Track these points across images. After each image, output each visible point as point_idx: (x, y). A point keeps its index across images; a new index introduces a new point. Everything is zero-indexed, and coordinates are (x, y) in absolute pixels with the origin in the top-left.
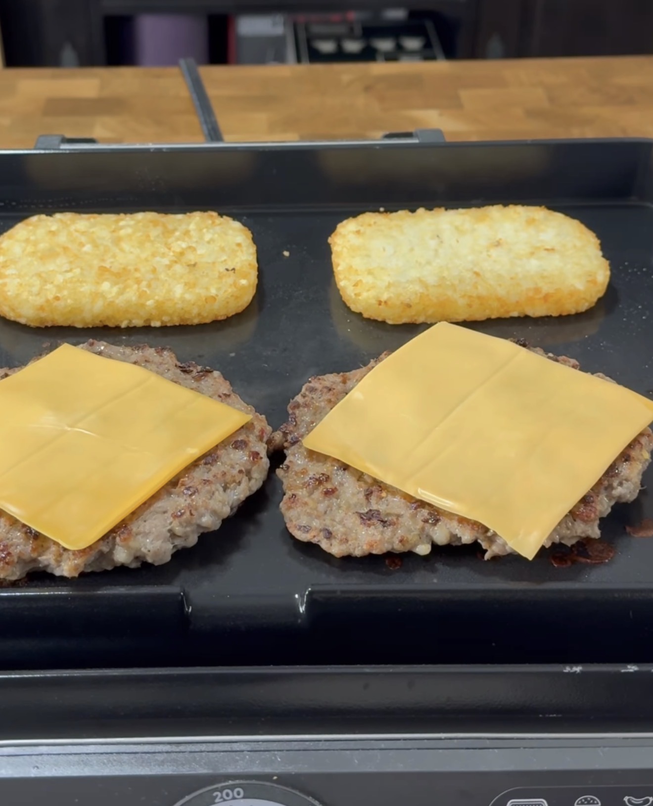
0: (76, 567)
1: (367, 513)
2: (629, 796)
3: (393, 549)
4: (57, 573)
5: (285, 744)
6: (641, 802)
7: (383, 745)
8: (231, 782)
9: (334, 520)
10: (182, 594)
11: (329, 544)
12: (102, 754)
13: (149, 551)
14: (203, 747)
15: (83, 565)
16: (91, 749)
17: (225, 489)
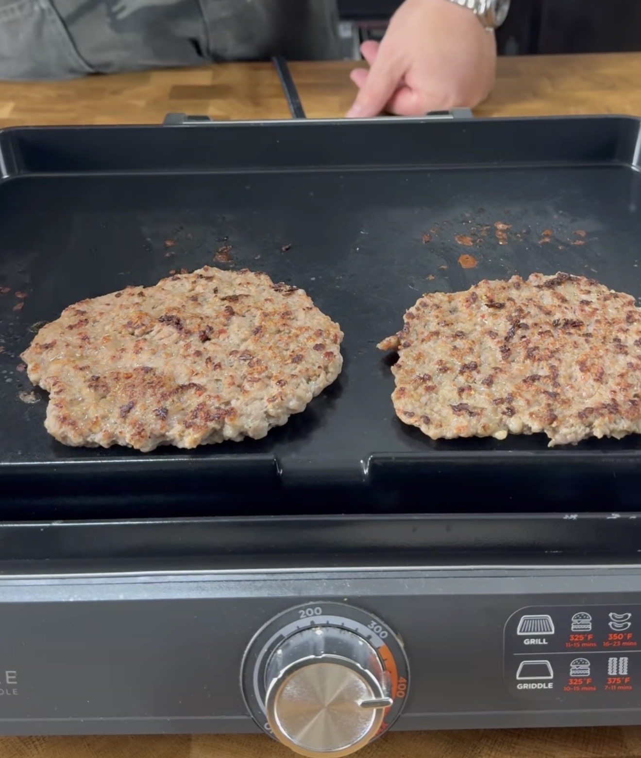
0: (195, 441)
1: (458, 406)
2: (613, 612)
3: (477, 433)
4: (180, 446)
5: (353, 574)
6: (622, 617)
7: (427, 574)
8: (311, 603)
9: (432, 410)
10: (275, 460)
11: (427, 428)
12: (215, 581)
13: (250, 427)
14: (291, 577)
15: (200, 439)
16: (207, 578)
17: (309, 380)
